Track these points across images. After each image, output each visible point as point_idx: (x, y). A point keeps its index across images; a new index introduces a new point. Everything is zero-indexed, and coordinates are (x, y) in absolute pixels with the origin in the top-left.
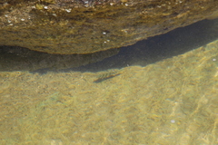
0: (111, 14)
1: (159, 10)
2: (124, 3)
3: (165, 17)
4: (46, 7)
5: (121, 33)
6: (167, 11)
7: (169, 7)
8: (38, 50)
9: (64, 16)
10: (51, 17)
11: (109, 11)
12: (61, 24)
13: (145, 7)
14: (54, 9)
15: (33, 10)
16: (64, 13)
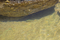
0: (26, 5)
1: (39, 5)
2: (29, 3)
3: (40, 6)
4: (7, 4)
5: (28, 11)
6: (41, 5)
7: (41, 4)
8: (5, 15)
9: (12, 6)
10: (9, 6)
11: (25, 5)
12: (12, 8)
13: (35, 3)
14: (10, 4)
15: (4, 4)
16: (12, 5)
